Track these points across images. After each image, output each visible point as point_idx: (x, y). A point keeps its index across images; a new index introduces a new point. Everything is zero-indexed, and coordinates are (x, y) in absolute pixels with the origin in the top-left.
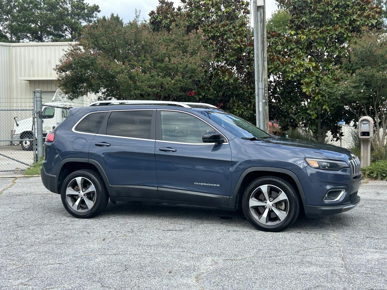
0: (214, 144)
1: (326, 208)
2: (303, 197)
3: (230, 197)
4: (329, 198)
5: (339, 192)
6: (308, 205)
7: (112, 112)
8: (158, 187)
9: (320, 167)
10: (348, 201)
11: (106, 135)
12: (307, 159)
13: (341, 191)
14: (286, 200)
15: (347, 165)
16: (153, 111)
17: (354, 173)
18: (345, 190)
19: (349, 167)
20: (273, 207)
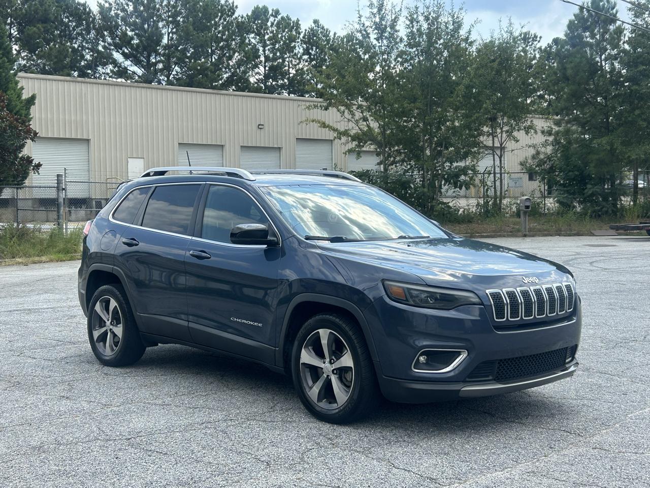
0: (265, 246)
1: (420, 385)
2: (376, 359)
3: (277, 349)
4: (428, 365)
5: (456, 355)
6: (384, 377)
7: (156, 187)
8: (189, 321)
9: (407, 300)
10: (488, 376)
11: (141, 226)
12: (387, 283)
13: (459, 354)
15: (476, 300)
16: (201, 186)
17: (504, 318)
18: (467, 352)
19: (482, 304)
20: (333, 375)
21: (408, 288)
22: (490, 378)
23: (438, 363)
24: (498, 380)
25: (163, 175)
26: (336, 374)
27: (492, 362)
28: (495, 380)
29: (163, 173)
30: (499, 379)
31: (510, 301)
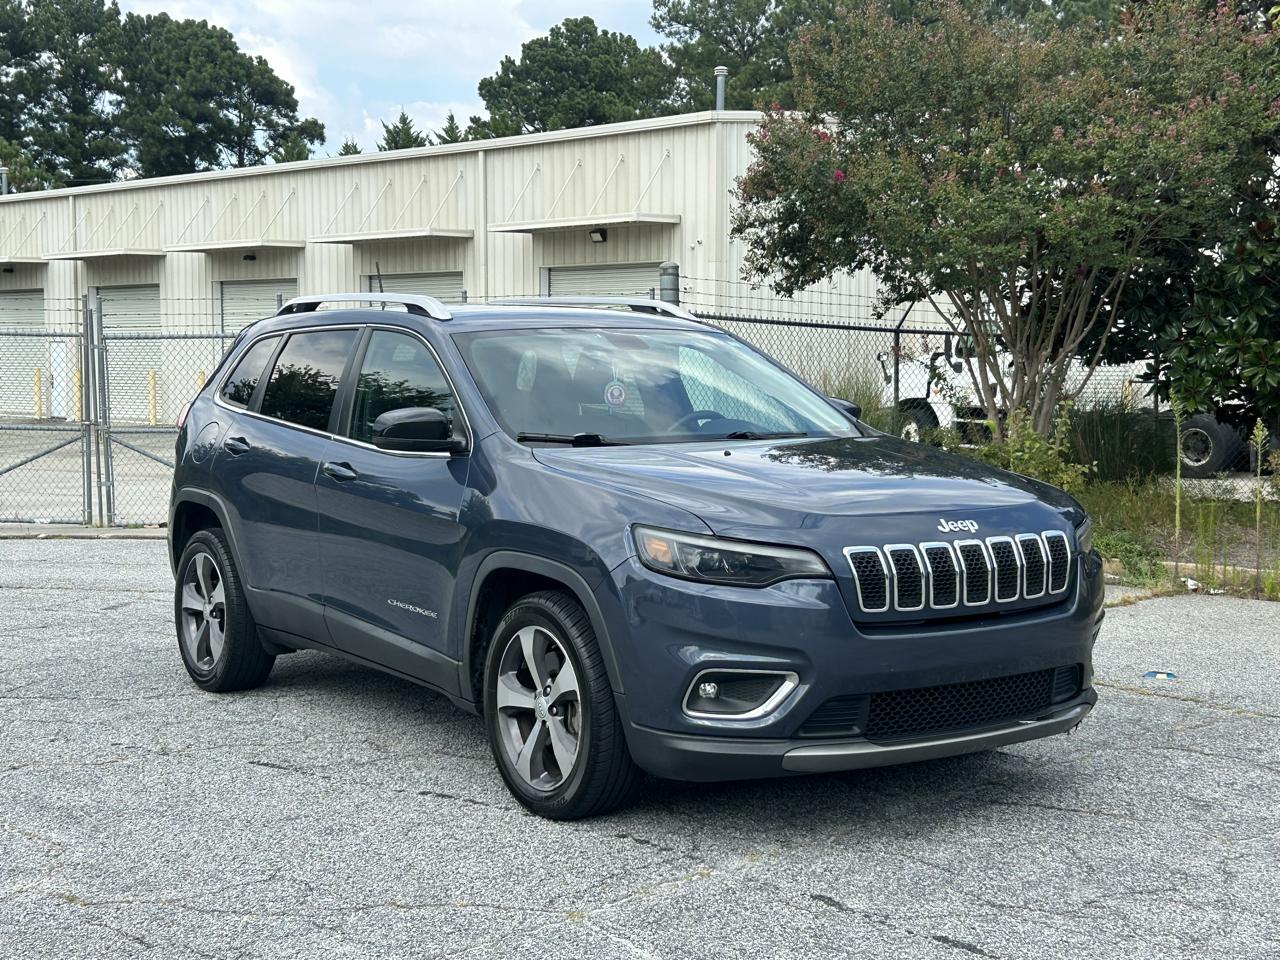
1: (699, 744)
2: (619, 688)
3: (461, 663)
4: (718, 702)
5: (775, 681)
6: (634, 725)
7: (291, 335)
9: (675, 567)
10: (849, 728)
11: (260, 413)
12: (641, 531)
13: (780, 679)
14: (574, 691)
15: (820, 568)
16: (359, 332)
17: (883, 605)
18: (797, 677)
19: (832, 577)
20: (550, 717)
21: (679, 543)
22: (856, 730)
23: (739, 698)
24: (871, 735)
25: (314, 310)
26: (556, 715)
27: (858, 698)
28: (864, 735)
29: (312, 307)
30: (875, 734)
31: (899, 571)
